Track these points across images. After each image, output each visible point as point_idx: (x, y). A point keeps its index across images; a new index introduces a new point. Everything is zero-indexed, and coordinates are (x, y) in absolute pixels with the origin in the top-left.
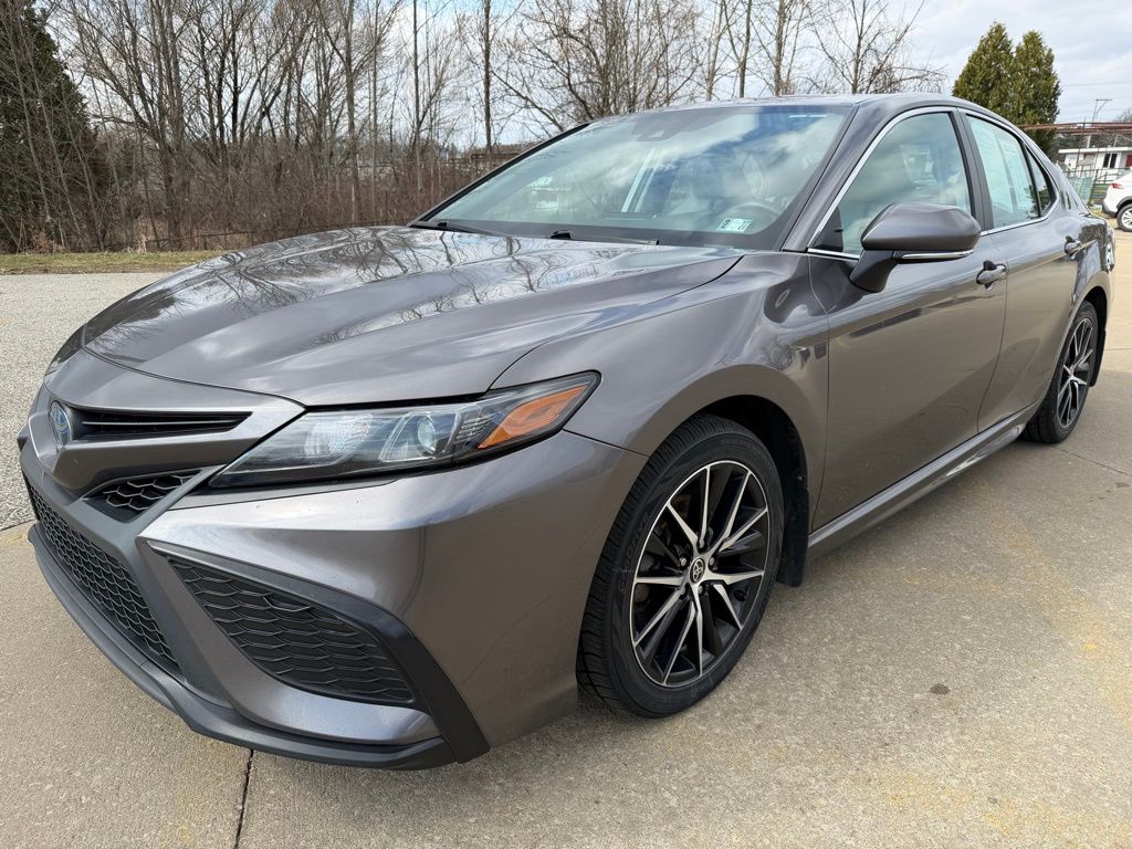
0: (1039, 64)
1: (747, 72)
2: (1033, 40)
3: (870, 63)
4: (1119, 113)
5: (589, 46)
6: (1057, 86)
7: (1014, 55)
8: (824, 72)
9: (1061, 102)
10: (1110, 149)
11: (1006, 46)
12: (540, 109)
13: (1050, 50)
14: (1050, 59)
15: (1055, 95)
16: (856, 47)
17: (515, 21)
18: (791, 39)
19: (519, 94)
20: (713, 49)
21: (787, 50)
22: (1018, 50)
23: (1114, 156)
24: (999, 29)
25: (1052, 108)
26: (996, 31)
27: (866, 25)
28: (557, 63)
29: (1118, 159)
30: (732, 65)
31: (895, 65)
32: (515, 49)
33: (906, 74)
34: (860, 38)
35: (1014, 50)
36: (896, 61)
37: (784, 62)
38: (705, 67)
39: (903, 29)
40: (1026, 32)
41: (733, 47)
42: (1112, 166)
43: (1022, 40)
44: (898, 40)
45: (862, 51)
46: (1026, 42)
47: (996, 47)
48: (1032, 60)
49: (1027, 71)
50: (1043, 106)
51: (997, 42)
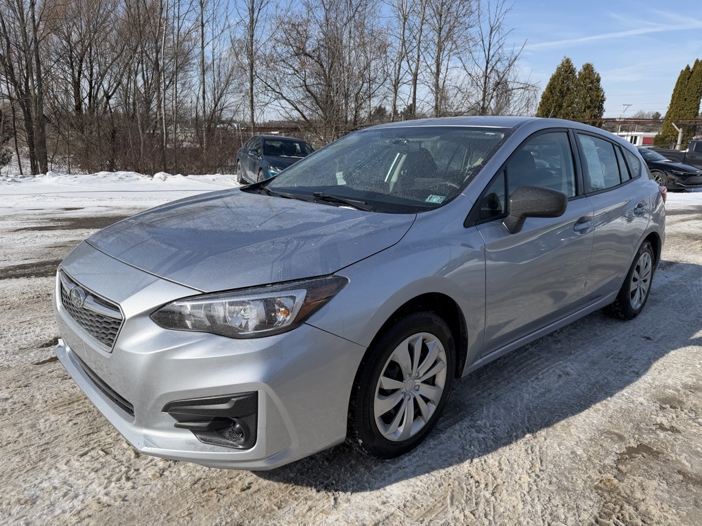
0: (592, 82)
1: (418, 82)
2: (588, 68)
3: (493, 78)
4: (636, 112)
5: (319, 62)
6: (603, 96)
7: (578, 77)
8: (466, 82)
9: (605, 105)
10: (634, 134)
11: (573, 71)
12: (287, 100)
13: (598, 74)
14: (598, 80)
15: (603, 101)
16: (485, 68)
17: (270, 44)
18: (445, 62)
19: (274, 90)
20: (397, 66)
21: (443, 69)
22: (580, 74)
23: (636, 137)
24: (568, 61)
25: (601, 108)
26: (566, 62)
27: (492, 53)
28: (297, 72)
29: (638, 138)
30: (410, 77)
31: (508, 80)
32: (270, 61)
33: (515, 86)
34: (487, 63)
35: (577, 74)
36: (510, 77)
37: (441, 76)
38: (393, 78)
39: (513, 58)
40: (585, 64)
41: (410, 66)
42: (635, 143)
43: (581, 68)
44: (510, 65)
45: (489, 71)
46: (585, 69)
47: (566, 72)
48: (587, 80)
49: (585, 86)
50: (595, 107)
51: (566, 70)
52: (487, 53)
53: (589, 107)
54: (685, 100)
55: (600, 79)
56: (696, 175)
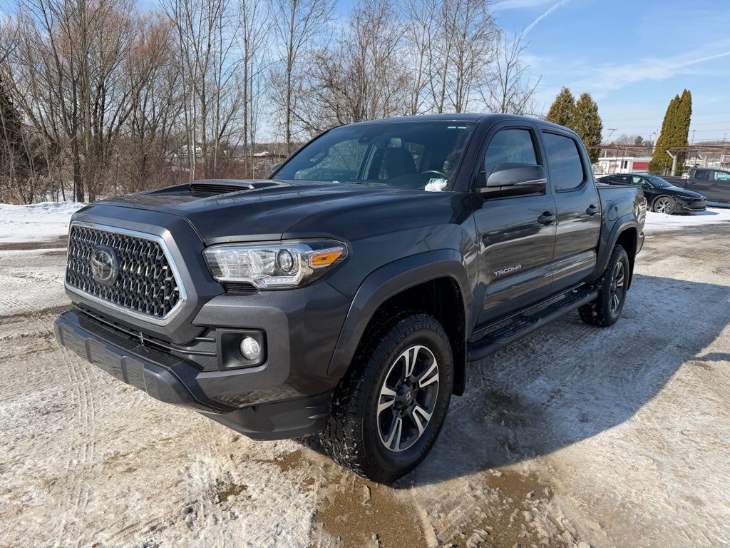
0: (590, 111)
2: (586, 98)
3: (510, 110)
6: (601, 124)
7: (576, 106)
9: (603, 133)
10: (626, 158)
11: (571, 101)
13: (595, 104)
14: (596, 109)
15: (600, 129)
16: (502, 101)
22: (578, 103)
23: (626, 162)
24: (567, 91)
25: (598, 135)
26: (566, 92)
27: (508, 87)
28: (331, 104)
29: (629, 163)
31: (525, 112)
34: (505, 96)
35: (575, 103)
40: (583, 93)
41: (435, 100)
42: (625, 167)
43: (580, 97)
45: (506, 103)
46: (583, 99)
47: (566, 101)
48: (586, 109)
49: (584, 115)
50: (593, 135)
51: (566, 98)
52: (504, 87)
53: (588, 135)
54: (675, 127)
55: (597, 108)
56: (700, 200)
